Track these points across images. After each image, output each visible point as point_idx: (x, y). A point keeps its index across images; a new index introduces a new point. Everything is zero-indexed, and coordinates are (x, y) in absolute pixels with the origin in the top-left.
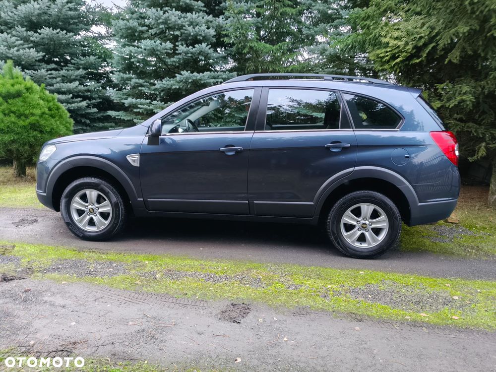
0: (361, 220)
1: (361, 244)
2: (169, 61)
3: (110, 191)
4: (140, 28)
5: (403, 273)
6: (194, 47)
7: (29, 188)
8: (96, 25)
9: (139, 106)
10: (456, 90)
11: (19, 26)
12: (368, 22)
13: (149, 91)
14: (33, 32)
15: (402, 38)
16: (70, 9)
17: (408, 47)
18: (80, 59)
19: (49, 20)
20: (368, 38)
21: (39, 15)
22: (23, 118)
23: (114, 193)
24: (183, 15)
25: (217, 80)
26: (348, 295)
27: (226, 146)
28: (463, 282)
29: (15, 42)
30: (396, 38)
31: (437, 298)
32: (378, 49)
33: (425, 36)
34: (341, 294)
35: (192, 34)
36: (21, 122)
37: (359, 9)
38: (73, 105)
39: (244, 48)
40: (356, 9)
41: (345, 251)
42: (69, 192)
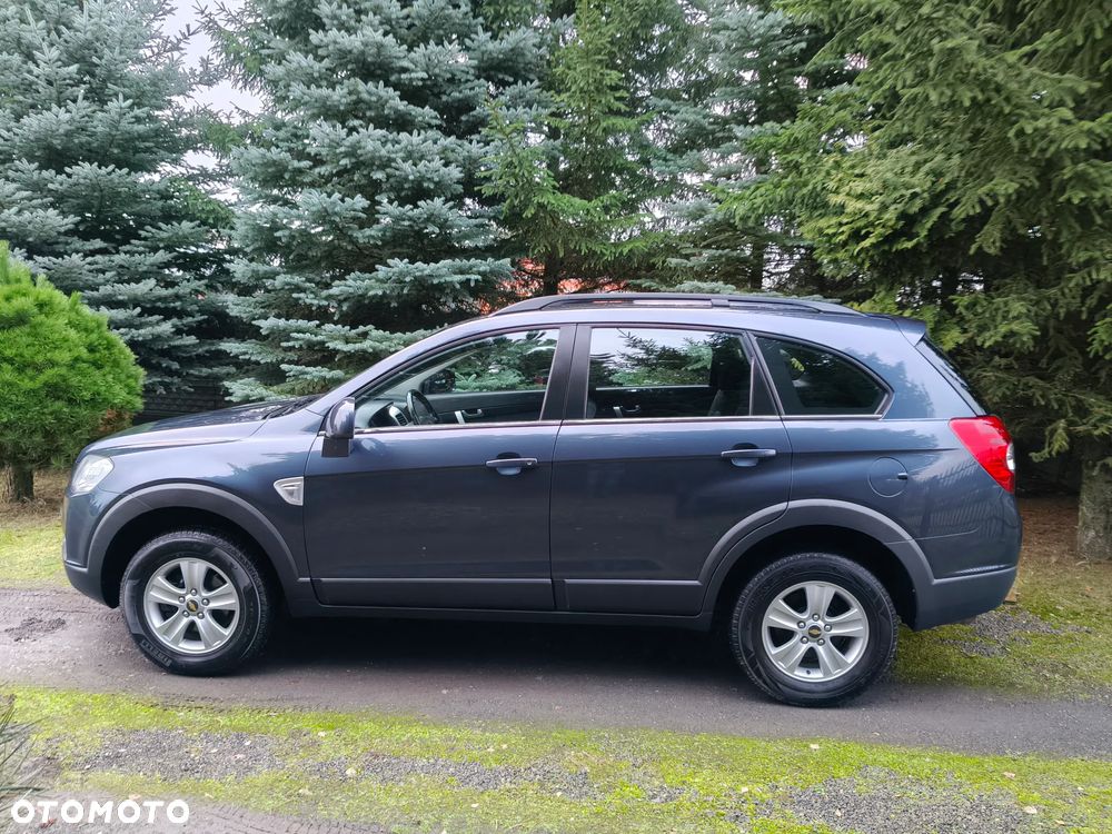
0: (808, 619)
1: (808, 672)
2: (362, 236)
3: (235, 563)
4: (296, 164)
5: (906, 743)
6: (416, 207)
7: (42, 530)
8: (195, 150)
9: (294, 335)
10: (997, 309)
11: (24, 160)
12: (794, 157)
13: (316, 302)
14: (53, 172)
15: (873, 195)
16: (138, 120)
17: (886, 216)
18: (160, 229)
19: (89, 144)
20: (798, 195)
21: (68, 134)
22: (30, 372)
23: (244, 565)
24: (391, 137)
25: (468, 276)
26: (789, 812)
27: (500, 457)
28: (1041, 766)
29: (14, 194)
30: (860, 196)
31: (988, 812)
32: (822, 216)
33: (924, 191)
34: (773, 810)
35: (411, 177)
36: (26, 381)
37: (774, 124)
38: (142, 331)
39: (526, 207)
40: (768, 125)
41: (774, 691)
42: (138, 565)
